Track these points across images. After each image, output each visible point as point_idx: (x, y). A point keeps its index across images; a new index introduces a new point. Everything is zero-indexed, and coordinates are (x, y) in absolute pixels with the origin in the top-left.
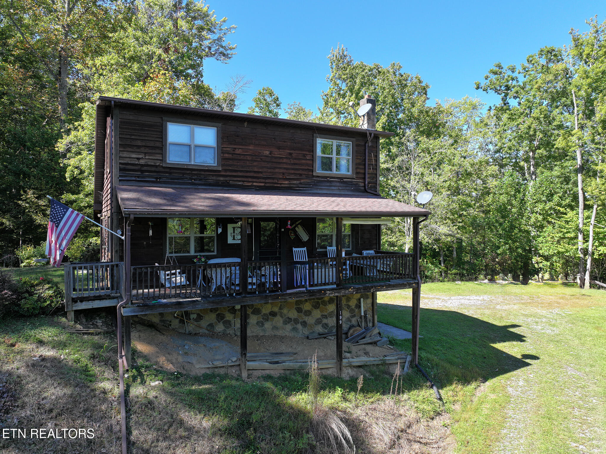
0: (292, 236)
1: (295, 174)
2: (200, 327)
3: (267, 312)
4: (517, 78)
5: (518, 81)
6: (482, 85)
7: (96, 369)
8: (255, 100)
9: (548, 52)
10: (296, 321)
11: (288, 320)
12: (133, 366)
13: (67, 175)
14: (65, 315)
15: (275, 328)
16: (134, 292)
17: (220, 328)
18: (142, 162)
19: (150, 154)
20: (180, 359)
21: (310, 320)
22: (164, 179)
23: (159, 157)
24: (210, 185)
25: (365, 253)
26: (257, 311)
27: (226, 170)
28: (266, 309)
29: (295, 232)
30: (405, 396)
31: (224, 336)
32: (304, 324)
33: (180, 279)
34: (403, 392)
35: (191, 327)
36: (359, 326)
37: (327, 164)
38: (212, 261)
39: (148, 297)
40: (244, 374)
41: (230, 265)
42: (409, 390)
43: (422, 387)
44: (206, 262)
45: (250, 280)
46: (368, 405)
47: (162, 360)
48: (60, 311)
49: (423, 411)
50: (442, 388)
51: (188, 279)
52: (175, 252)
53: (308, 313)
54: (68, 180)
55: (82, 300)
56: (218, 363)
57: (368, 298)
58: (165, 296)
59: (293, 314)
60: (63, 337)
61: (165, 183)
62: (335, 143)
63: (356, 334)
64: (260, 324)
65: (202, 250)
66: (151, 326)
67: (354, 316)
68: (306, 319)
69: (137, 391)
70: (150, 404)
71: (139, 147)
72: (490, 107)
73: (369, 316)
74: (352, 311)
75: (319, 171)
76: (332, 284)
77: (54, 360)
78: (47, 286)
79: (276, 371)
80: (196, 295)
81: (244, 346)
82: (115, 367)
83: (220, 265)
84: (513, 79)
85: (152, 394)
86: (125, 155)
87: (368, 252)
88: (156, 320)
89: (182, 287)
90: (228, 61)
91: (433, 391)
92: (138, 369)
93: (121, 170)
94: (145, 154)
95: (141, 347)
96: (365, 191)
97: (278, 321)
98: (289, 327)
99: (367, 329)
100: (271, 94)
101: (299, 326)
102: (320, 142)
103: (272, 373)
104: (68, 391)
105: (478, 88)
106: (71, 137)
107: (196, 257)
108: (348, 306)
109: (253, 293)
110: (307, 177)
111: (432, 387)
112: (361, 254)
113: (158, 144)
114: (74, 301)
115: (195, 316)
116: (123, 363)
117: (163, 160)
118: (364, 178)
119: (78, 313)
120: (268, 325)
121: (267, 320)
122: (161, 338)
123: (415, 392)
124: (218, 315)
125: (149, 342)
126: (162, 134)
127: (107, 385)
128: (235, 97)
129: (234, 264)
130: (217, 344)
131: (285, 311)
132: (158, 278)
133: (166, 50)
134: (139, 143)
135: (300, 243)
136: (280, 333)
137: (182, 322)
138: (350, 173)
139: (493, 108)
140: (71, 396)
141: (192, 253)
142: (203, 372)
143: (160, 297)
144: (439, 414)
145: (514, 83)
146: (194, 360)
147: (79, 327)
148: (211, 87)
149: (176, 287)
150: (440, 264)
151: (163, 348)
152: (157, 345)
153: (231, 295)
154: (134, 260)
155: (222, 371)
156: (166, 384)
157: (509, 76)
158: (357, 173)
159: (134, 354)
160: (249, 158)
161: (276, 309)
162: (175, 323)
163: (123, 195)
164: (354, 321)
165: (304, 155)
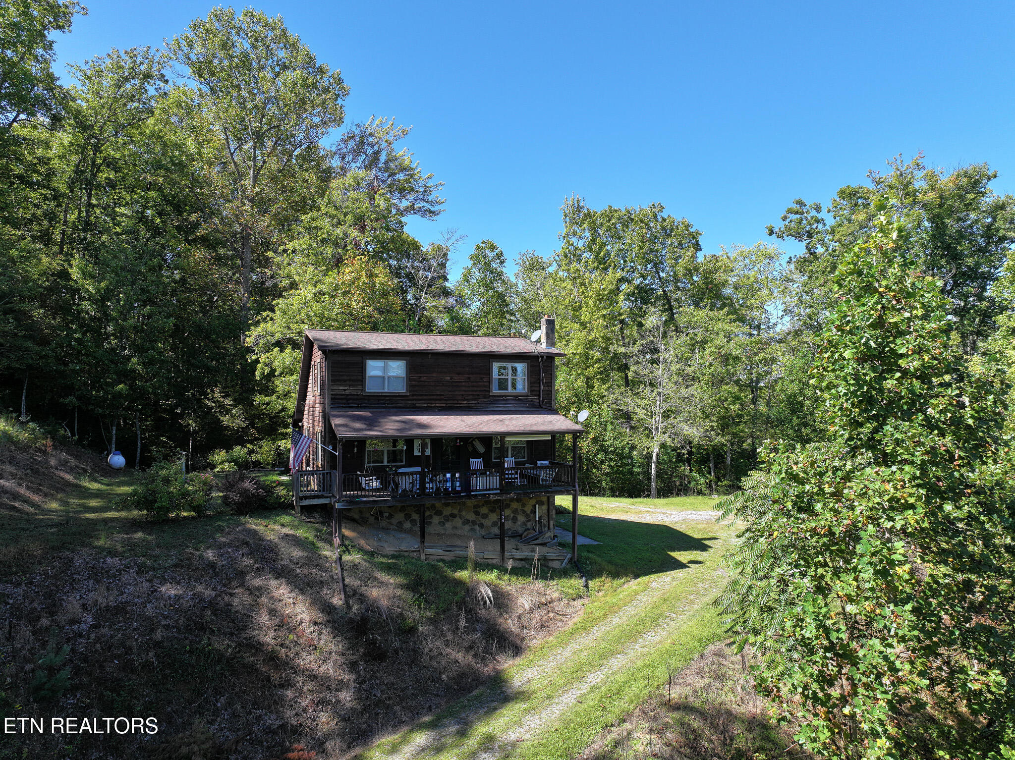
0: (470, 449)
1: (473, 395)
2: (391, 524)
3: (448, 513)
4: (823, 220)
5: (824, 225)
6: (776, 230)
7: (320, 544)
8: (471, 258)
9: (850, 194)
10: (474, 523)
11: (466, 522)
12: (342, 544)
13: (257, 373)
14: (293, 508)
15: (455, 528)
16: (344, 493)
17: (407, 525)
18: (347, 392)
19: (354, 386)
20: (375, 544)
21: (487, 522)
22: (364, 405)
23: (360, 388)
24: (400, 408)
25: (539, 463)
26: (439, 513)
27: (413, 395)
28: (447, 511)
29: (473, 445)
30: (555, 582)
31: (410, 532)
32: (482, 526)
33: (375, 484)
34: (553, 579)
35: (384, 523)
36: (534, 529)
37: (502, 384)
38: (401, 470)
39: (353, 496)
40: (423, 557)
41: (412, 473)
42: (560, 578)
43: (571, 577)
44: (396, 471)
45: (427, 485)
46: (519, 585)
47: (362, 542)
48: (291, 506)
49: (567, 594)
50: (591, 579)
51: (381, 483)
52: (373, 462)
53: (485, 516)
54: (258, 378)
55: (306, 498)
56: (403, 548)
57: (543, 504)
58: (365, 496)
59: (471, 516)
60: (296, 523)
61: (365, 408)
62: (509, 365)
63: (530, 536)
64: (442, 524)
65: (395, 461)
66: (354, 520)
67: (529, 521)
68: (483, 521)
69: (346, 557)
70: (355, 567)
71: (345, 381)
72: (790, 258)
73: (544, 521)
74: (527, 516)
75: (495, 390)
76: (496, 489)
77: (293, 536)
78: (282, 488)
79: (448, 557)
80: (387, 496)
81: (423, 536)
82: (331, 544)
83: (405, 474)
84: (818, 222)
85: (357, 561)
86: (335, 387)
87: (543, 462)
88: (356, 516)
89: (377, 490)
90: (435, 218)
91: (582, 581)
92: (346, 547)
93: (332, 399)
94: (350, 386)
95: (346, 532)
96: (540, 407)
97: (458, 522)
98: (467, 527)
99: (540, 532)
100: (493, 248)
101: (477, 527)
102: (496, 366)
103: (445, 558)
104: (305, 554)
105: (771, 233)
106: (260, 329)
107: (388, 466)
108: (524, 512)
109: (429, 495)
110: (485, 397)
111: (581, 577)
112: (536, 464)
113: (360, 378)
114: (301, 498)
115: (387, 515)
116: (337, 541)
117: (363, 390)
118: (539, 396)
119: (303, 507)
120: (448, 525)
121: (448, 521)
122: (361, 528)
123: (565, 580)
124: (406, 515)
125: (353, 531)
126: (363, 369)
127: (327, 553)
128: (448, 250)
129: (416, 473)
130: (403, 536)
131: (464, 513)
132: (360, 484)
133: (363, 229)
134: (345, 378)
135: (477, 455)
136: (459, 532)
137: (377, 518)
138: (525, 391)
139: (794, 260)
140: (307, 557)
141: (385, 463)
142: (392, 553)
143: (361, 496)
144: (580, 597)
145: (820, 226)
146: (385, 545)
147: (304, 517)
148: (416, 239)
149: (373, 490)
150: (710, 473)
151: (362, 535)
152: (358, 533)
153: (413, 496)
154: (344, 471)
155: (406, 554)
156: (365, 557)
157: (812, 218)
158: (532, 391)
159: (343, 537)
160: (432, 384)
161: (456, 512)
162: (372, 520)
163: (336, 421)
164: (529, 525)
165: (482, 379)
